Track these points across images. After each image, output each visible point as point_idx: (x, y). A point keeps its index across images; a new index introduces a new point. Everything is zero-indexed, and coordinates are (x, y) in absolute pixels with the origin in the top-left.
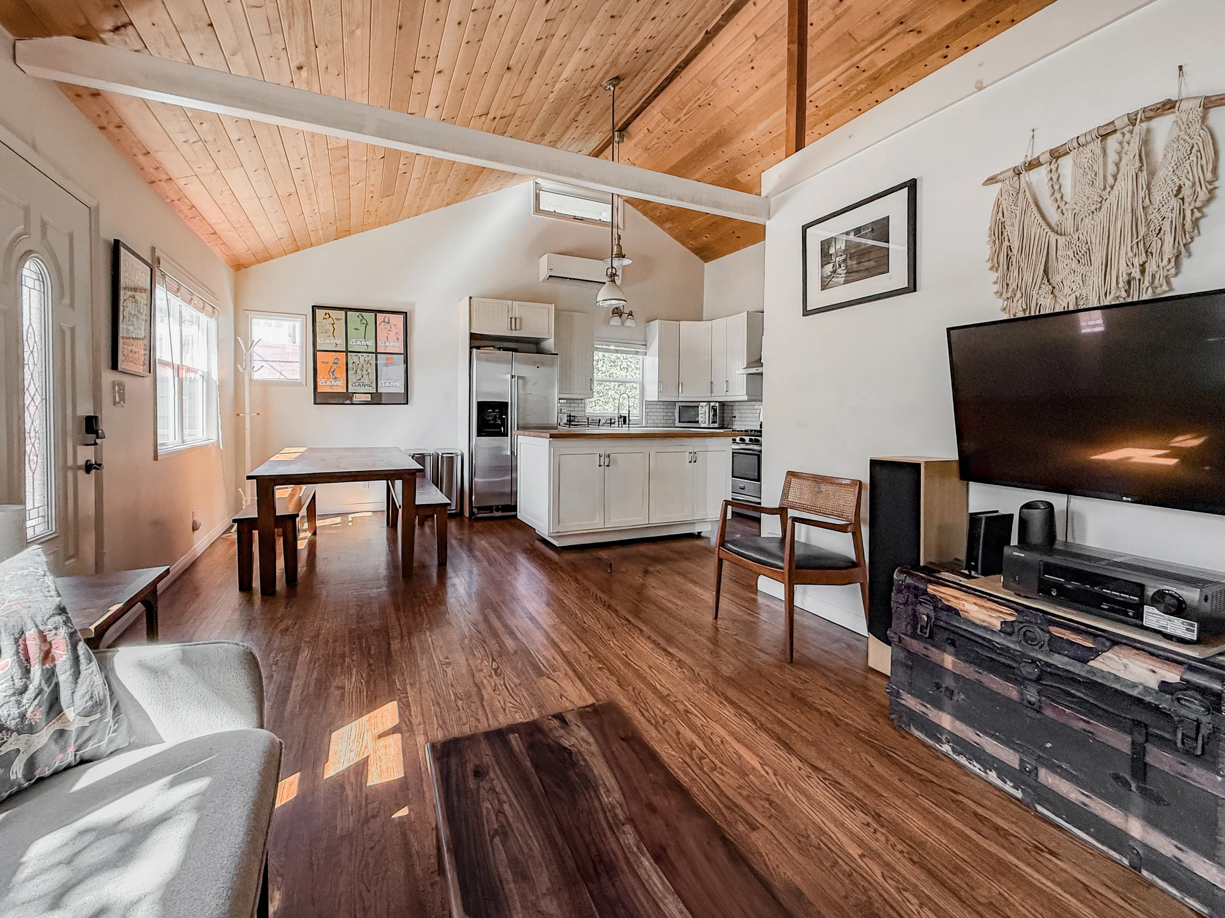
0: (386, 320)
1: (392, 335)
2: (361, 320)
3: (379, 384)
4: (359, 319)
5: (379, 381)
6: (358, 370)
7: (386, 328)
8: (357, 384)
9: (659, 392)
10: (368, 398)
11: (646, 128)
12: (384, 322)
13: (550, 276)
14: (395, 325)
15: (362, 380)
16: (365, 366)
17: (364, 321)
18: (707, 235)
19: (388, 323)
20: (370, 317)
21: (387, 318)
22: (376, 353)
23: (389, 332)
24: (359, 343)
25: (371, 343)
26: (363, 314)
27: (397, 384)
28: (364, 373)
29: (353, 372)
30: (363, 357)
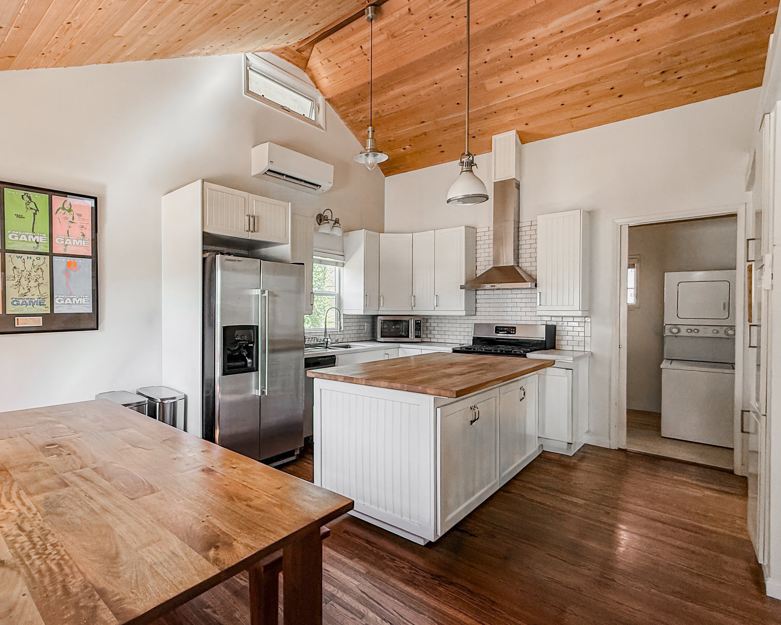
0: (67, 206)
1: (75, 230)
2: (27, 204)
3: (56, 301)
4: (24, 202)
5: (55, 296)
6: (23, 280)
7: (66, 218)
8: (21, 301)
9: (365, 305)
10: (38, 322)
11: (407, 7)
12: (63, 208)
13: (269, 170)
14: (80, 215)
15: (29, 296)
16: (33, 274)
17: (32, 205)
18: (407, 147)
19: (70, 211)
20: (41, 199)
21: (68, 202)
22: (51, 255)
23: (71, 225)
24: (24, 238)
25: (43, 240)
26: (30, 194)
27: (83, 301)
28: (33, 284)
29: (14, 282)
30: (30, 261)
